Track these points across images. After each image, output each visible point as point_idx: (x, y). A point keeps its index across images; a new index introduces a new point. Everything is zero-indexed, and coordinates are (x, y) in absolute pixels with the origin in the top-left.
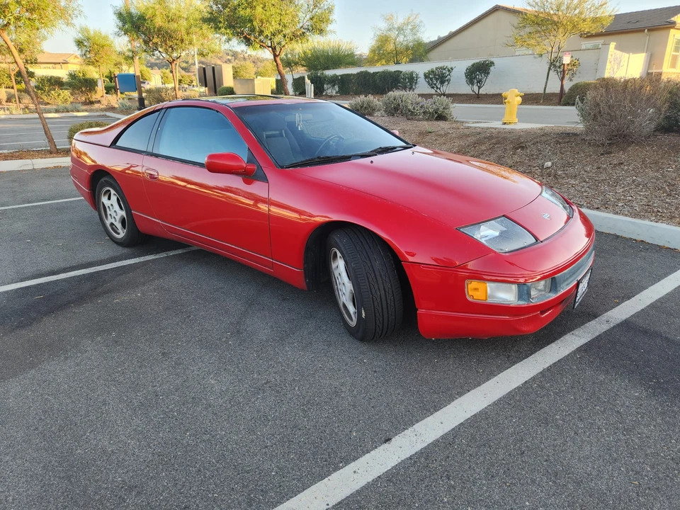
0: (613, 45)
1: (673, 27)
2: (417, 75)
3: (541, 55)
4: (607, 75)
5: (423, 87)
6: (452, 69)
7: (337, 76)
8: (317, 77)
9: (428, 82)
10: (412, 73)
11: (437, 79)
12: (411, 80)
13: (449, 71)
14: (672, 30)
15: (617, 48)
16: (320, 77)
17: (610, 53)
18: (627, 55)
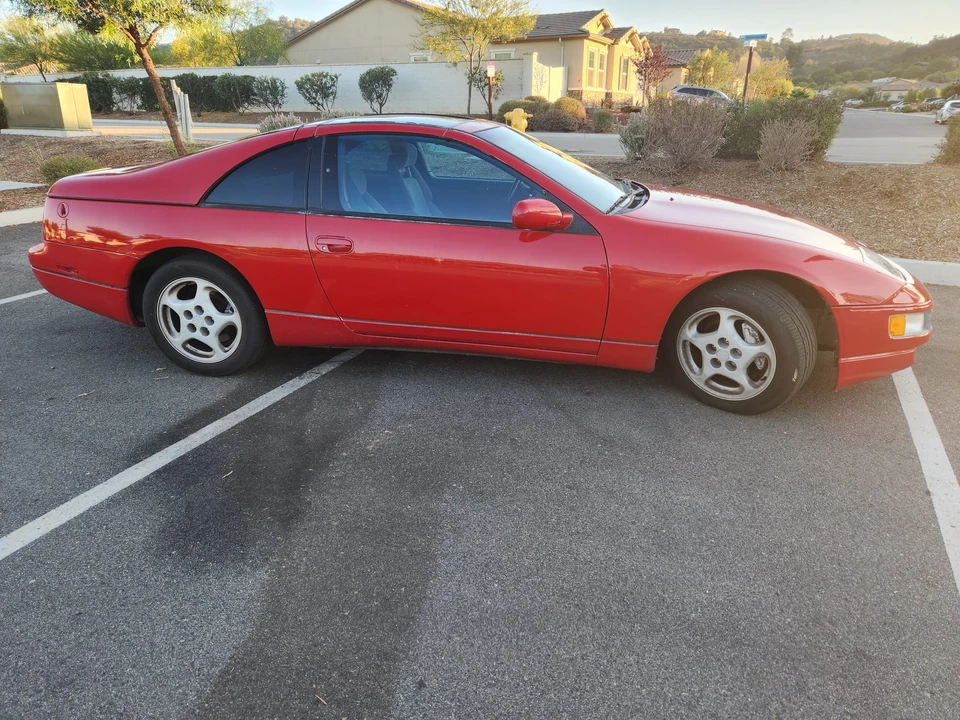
0: (535, 55)
1: (587, 38)
2: (282, 84)
3: (455, 64)
4: (534, 94)
5: (295, 102)
6: (336, 77)
7: (137, 81)
8: (97, 80)
9: (304, 95)
10: (274, 81)
11: (316, 92)
12: (274, 91)
13: (332, 80)
14: (586, 41)
15: (540, 60)
16: (103, 81)
17: (534, 66)
18: (547, 68)
